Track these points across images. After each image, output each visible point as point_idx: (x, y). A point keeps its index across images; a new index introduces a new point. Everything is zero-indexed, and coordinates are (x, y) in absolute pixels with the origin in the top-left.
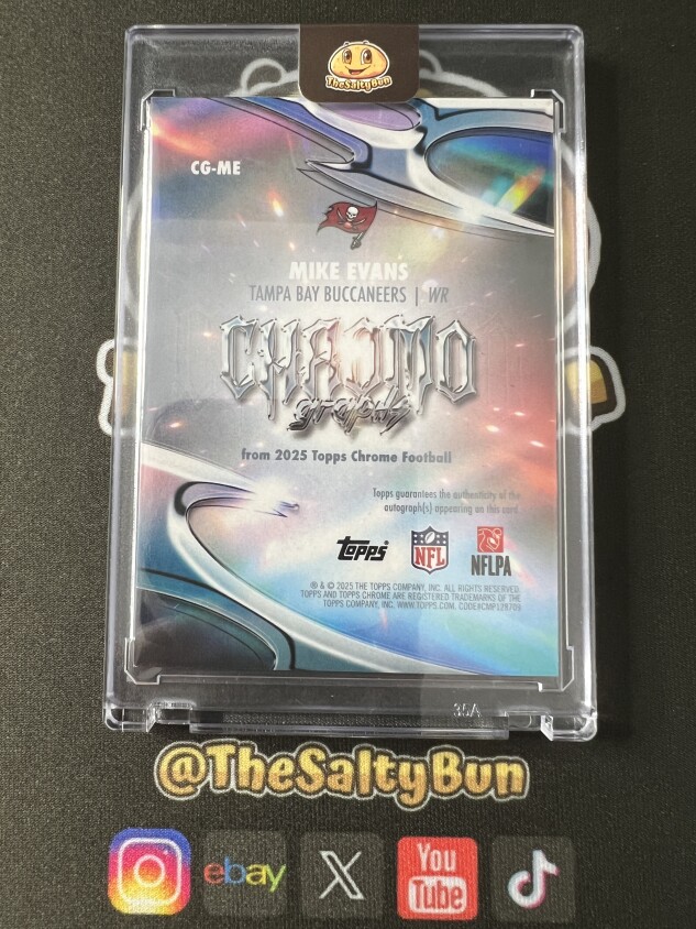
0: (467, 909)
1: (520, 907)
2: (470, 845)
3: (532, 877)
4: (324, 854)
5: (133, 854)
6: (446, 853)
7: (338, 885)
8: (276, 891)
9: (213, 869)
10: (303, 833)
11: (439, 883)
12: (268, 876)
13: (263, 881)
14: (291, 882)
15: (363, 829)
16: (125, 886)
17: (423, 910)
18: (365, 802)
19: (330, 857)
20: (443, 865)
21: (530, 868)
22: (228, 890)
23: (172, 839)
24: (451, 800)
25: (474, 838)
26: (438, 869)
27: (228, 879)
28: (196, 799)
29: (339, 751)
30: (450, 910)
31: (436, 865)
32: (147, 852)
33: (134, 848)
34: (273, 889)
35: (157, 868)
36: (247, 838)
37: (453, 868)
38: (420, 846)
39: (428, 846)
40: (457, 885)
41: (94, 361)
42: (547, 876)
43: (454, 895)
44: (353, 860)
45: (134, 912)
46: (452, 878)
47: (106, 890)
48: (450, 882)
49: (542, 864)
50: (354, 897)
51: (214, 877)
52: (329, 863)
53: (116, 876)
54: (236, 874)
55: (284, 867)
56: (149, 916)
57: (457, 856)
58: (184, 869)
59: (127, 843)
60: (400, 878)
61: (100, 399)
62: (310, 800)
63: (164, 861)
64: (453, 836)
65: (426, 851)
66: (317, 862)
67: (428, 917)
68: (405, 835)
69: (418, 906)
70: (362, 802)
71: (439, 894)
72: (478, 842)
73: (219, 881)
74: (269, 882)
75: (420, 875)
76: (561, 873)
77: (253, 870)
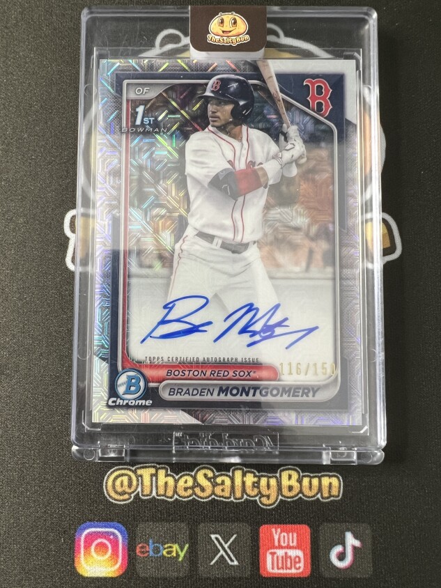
0: (304, 570)
1: (337, 568)
2: (306, 530)
3: (345, 549)
4: (213, 536)
5: (90, 539)
6: (291, 534)
7: (222, 556)
8: (182, 560)
9: (142, 547)
10: (199, 523)
11: (286, 553)
12: (177, 551)
13: (174, 554)
14: (192, 555)
15: (238, 520)
16: (86, 559)
17: (276, 571)
18: (239, 503)
19: (217, 539)
20: (288, 542)
21: (343, 544)
22: (152, 560)
23: (116, 529)
24: (293, 501)
25: (308, 525)
26: (286, 544)
27: (151, 553)
28: (131, 503)
29: (222, 471)
30: (293, 571)
31: (284, 542)
32: (100, 537)
33: (91, 535)
34: (180, 559)
35: (106, 547)
36: (163, 527)
37: (295, 544)
38: (274, 530)
39: (279, 530)
40: (297, 554)
41: (63, 223)
42: (354, 548)
43: (296, 561)
44: (231, 540)
45: (91, 576)
46: (294, 550)
47: (74, 562)
48: (293, 553)
49: (351, 541)
50: (232, 564)
51: (143, 553)
52: (216, 542)
53: (79, 552)
54: (157, 550)
55: (187, 546)
56: (101, 578)
57: (297, 536)
58: (123, 548)
59: (87, 531)
60: (261, 551)
61: (66, 248)
62: (204, 502)
63: (111, 543)
64: (294, 523)
65: (278, 534)
66: (208, 542)
67: (280, 576)
68: (264, 524)
69: (273, 569)
70: (237, 503)
71: (286, 561)
72: (310, 527)
73: (146, 555)
74: (178, 555)
75: (274, 548)
76: (363, 546)
77: (168, 548)
